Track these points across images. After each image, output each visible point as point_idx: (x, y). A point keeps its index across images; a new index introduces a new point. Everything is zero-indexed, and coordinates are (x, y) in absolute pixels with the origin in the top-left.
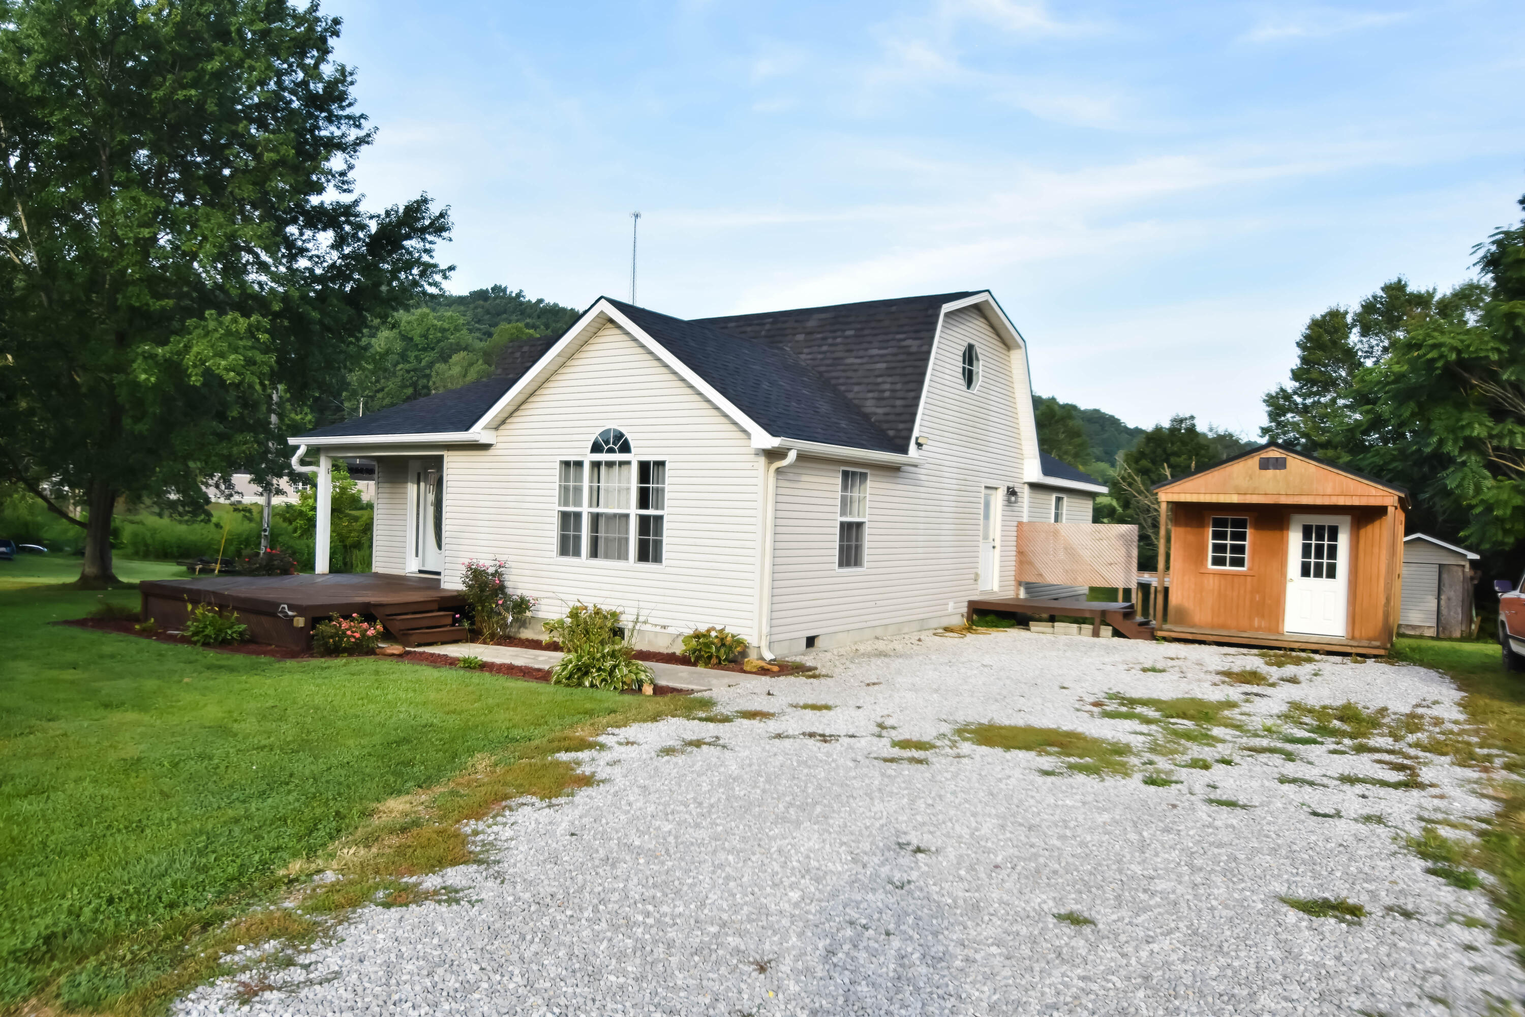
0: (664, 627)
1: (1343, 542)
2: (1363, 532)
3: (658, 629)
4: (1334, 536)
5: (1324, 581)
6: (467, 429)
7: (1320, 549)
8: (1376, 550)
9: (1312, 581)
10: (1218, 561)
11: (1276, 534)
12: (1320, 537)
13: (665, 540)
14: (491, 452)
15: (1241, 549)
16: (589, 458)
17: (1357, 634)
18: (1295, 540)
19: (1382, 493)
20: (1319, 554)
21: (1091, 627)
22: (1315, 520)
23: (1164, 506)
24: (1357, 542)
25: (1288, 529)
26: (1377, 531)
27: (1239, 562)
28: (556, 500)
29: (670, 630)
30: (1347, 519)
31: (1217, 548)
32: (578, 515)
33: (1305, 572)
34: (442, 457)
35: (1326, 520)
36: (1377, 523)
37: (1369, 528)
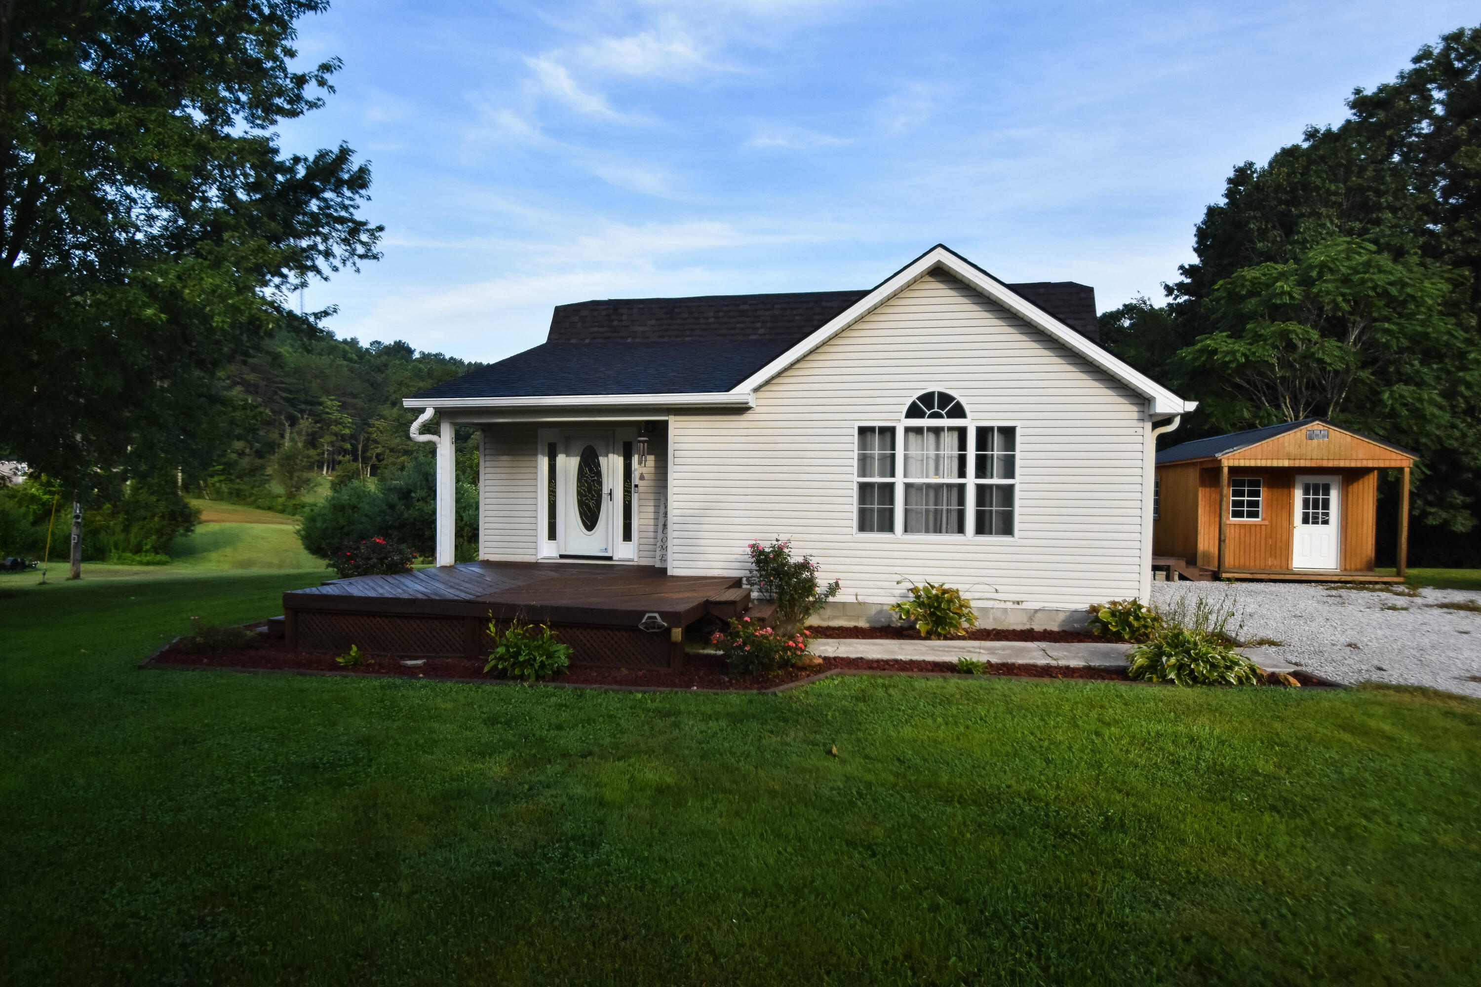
0: (1018, 603)
1: (1334, 496)
2: (1350, 488)
3: (1009, 605)
4: (1327, 491)
5: (1320, 527)
6: (728, 390)
7: (1316, 502)
8: (1360, 501)
9: (1311, 527)
10: (1237, 514)
11: (1285, 491)
12: (1316, 493)
13: (1017, 510)
14: (747, 416)
15: (1256, 504)
16: (902, 423)
17: (1348, 567)
18: (1298, 496)
19: (1400, 457)
20: (1316, 506)
21: (1165, 573)
22: (1312, 479)
23: (1226, 470)
24: (1347, 496)
25: (1294, 487)
26: (1361, 486)
27: (1255, 515)
28: (855, 470)
29: (1025, 606)
30: (1338, 478)
31: (1236, 504)
32: (891, 487)
33: (1305, 521)
34: (666, 422)
35: (1321, 480)
36: (1361, 482)
37: (1355, 485)
